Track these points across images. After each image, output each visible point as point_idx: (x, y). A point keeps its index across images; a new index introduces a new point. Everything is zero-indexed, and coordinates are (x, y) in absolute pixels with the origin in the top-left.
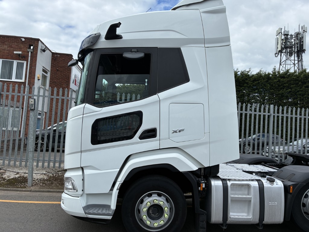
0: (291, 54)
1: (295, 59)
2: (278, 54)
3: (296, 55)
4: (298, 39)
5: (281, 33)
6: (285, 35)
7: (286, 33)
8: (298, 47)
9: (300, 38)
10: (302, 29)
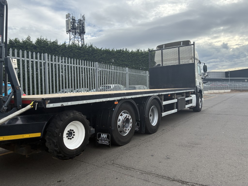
0: (76, 34)
1: (79, 37)
2: (68, 33)
3: (79, 35)
4: (80, 24)
5: (70, 17)
6: (72, 19)
7: (73, 18)
8: (81, 30)
9: (82, 23)
10: (83, 17)
